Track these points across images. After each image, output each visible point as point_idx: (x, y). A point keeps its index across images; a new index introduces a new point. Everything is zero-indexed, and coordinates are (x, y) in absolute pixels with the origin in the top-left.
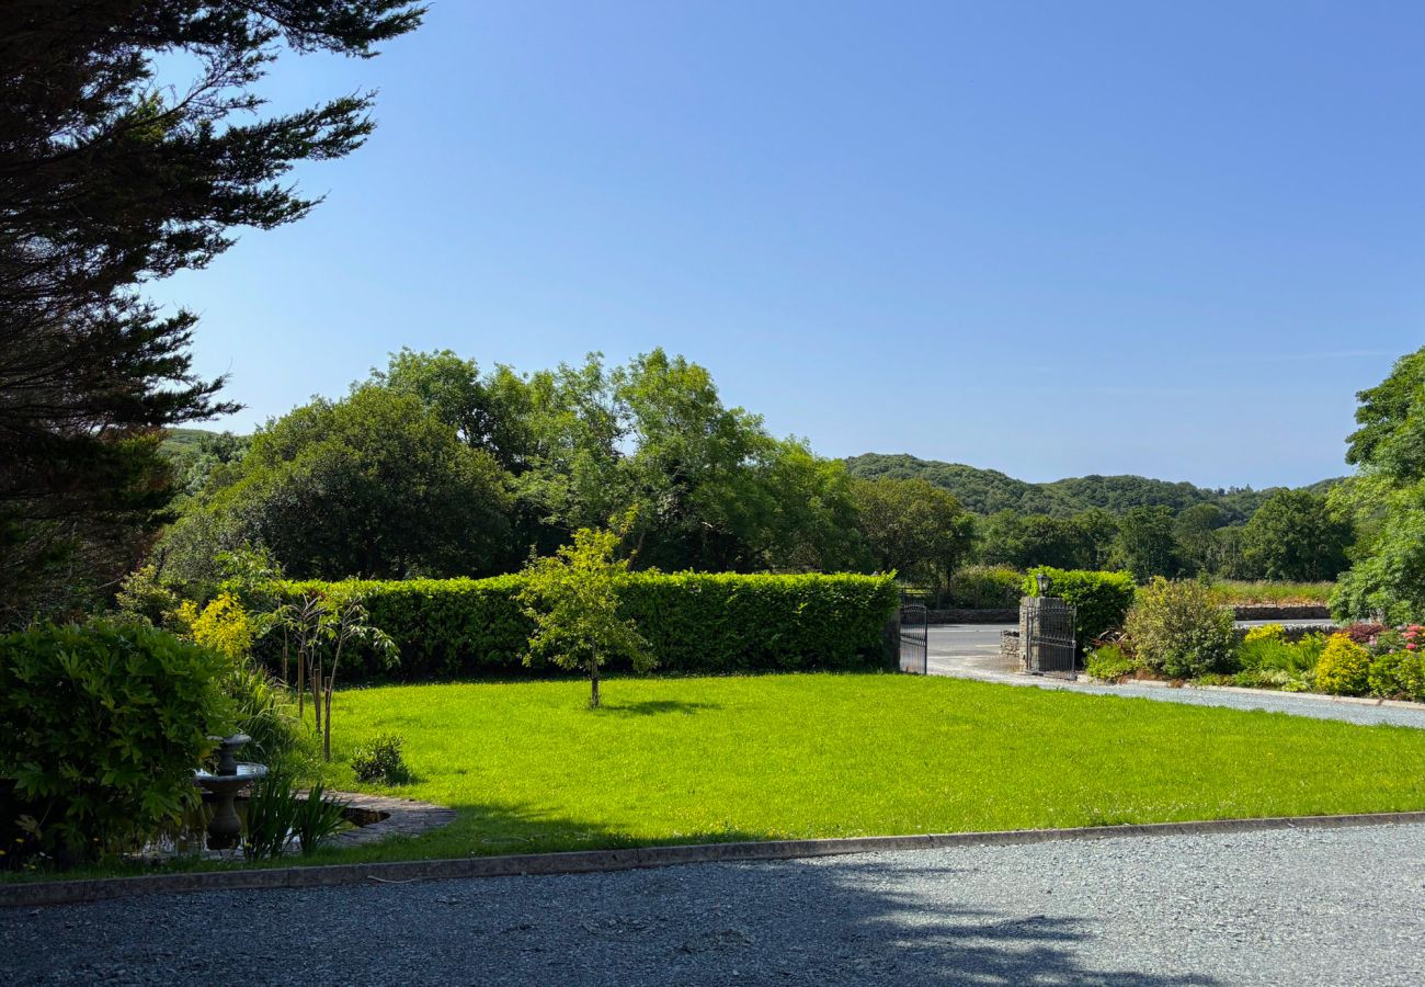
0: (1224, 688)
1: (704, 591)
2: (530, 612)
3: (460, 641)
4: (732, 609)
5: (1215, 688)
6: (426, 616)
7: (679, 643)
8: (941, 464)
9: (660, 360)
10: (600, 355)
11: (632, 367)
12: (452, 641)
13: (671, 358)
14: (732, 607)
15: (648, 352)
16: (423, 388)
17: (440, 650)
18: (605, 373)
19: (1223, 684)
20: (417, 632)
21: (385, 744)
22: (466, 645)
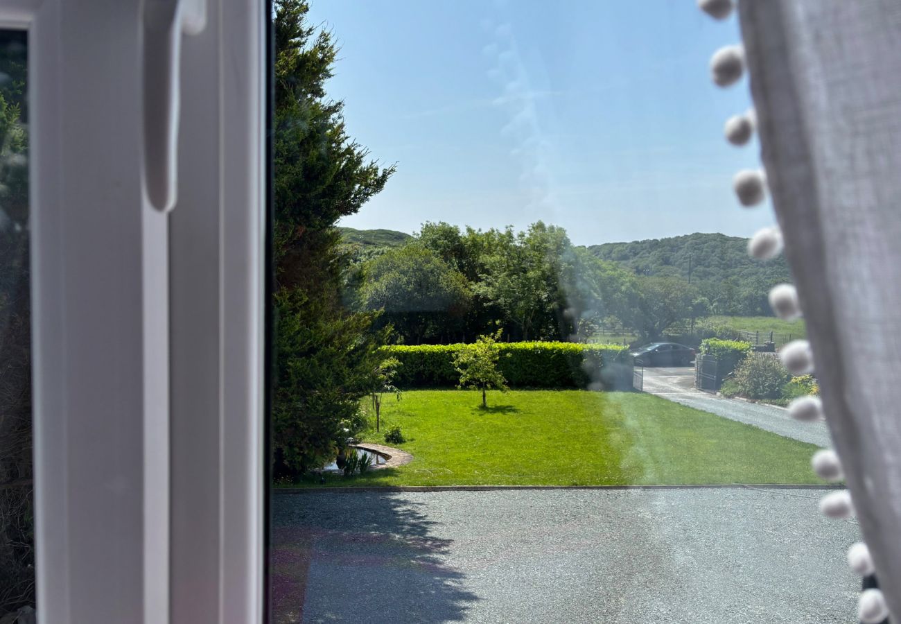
0: (771, 405)
1: (541, 353)
2: (459, 369)
3: (440, 371)
4: (554, 360)
5: (767, 405)
6: (425, 361)
7: (531, 374)
8: (739, 238)
9: (540, 226)
10: (511, 226)
11: (529, 230)
12: (436, 371)
13: (547, 225)
14: (554, 359)
15: (536, 222)
16: (434, 243)
17: (432, 374)
18: (515, 235)
19: (772, 403)
20: (422, 367)
21: (395, 429)
22: (442, 373)
